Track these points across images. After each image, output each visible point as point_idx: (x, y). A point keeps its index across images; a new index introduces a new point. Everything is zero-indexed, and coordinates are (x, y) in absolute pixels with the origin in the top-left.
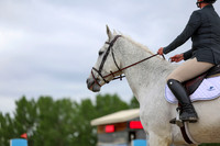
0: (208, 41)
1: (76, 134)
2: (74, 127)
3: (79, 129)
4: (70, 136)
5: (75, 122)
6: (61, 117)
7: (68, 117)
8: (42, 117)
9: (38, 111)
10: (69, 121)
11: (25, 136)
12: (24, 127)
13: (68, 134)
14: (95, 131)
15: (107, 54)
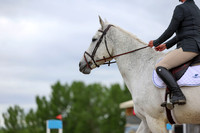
0: (191, 32)
1: (106, 116)
2: (105, 109)
3: (109, 111)
4: (101, 118)
5: (105, 105)
6: (92, 101)
7: (98, 101)
8: (75, 100)
9: (72, 95)
10: (100, 104)
11: (60, 117)
12: (59, 110)
13: (99, 116)
14: (123, 114)
15: (100, 41)
